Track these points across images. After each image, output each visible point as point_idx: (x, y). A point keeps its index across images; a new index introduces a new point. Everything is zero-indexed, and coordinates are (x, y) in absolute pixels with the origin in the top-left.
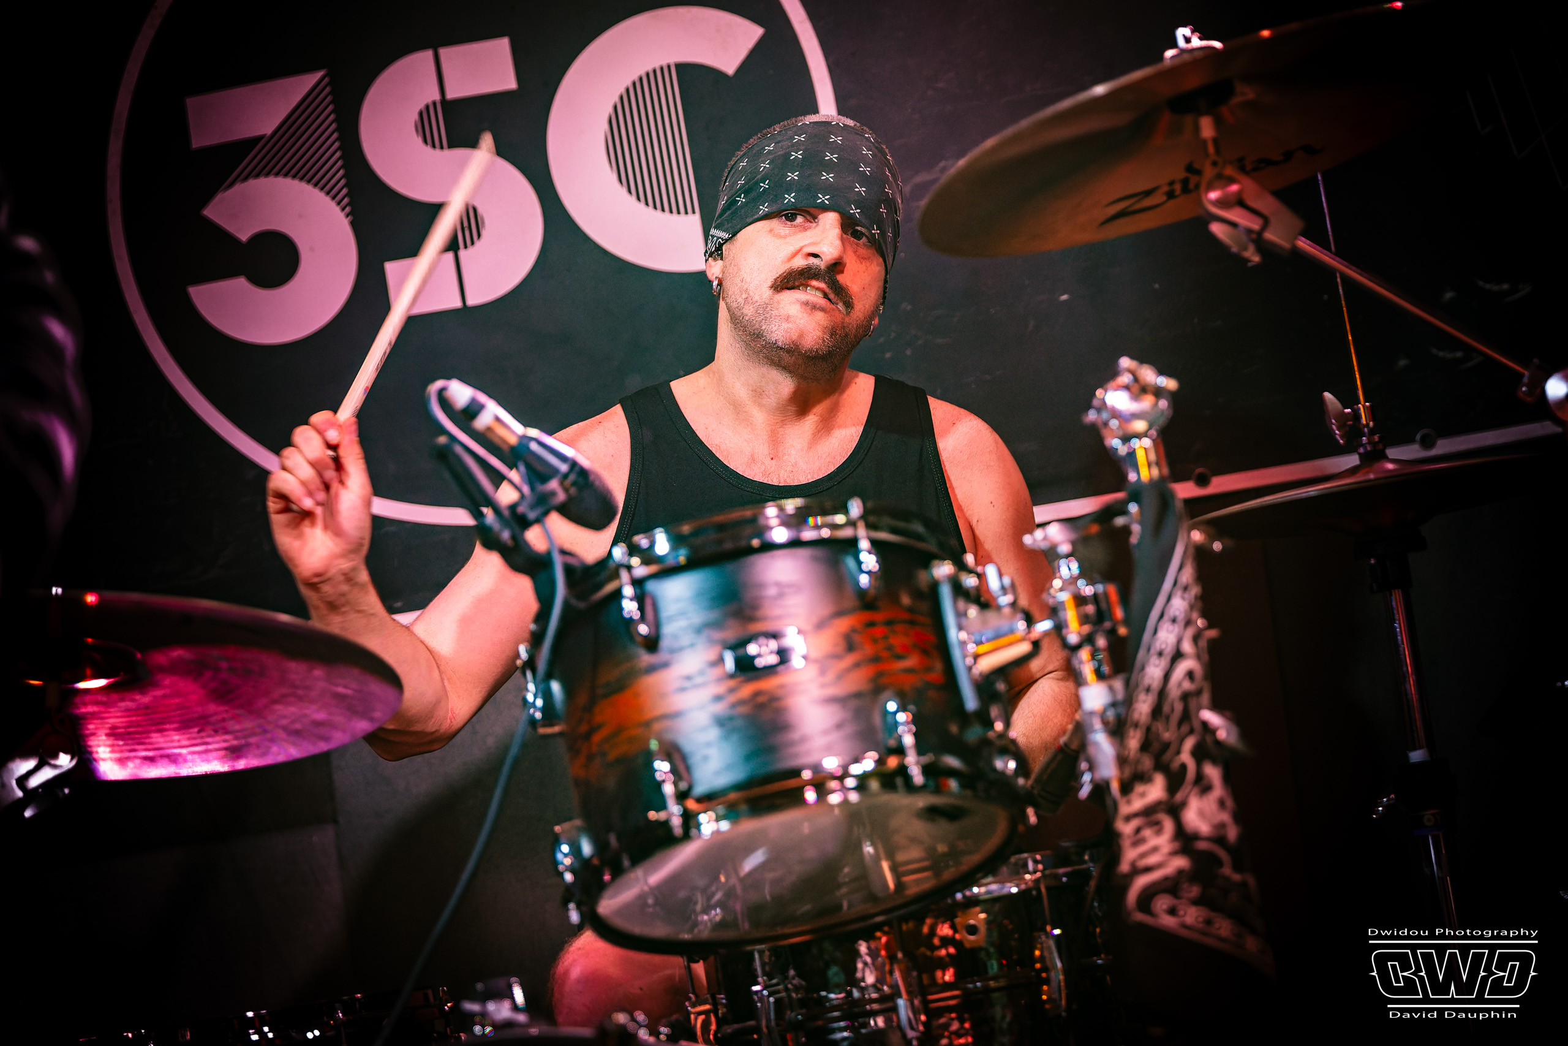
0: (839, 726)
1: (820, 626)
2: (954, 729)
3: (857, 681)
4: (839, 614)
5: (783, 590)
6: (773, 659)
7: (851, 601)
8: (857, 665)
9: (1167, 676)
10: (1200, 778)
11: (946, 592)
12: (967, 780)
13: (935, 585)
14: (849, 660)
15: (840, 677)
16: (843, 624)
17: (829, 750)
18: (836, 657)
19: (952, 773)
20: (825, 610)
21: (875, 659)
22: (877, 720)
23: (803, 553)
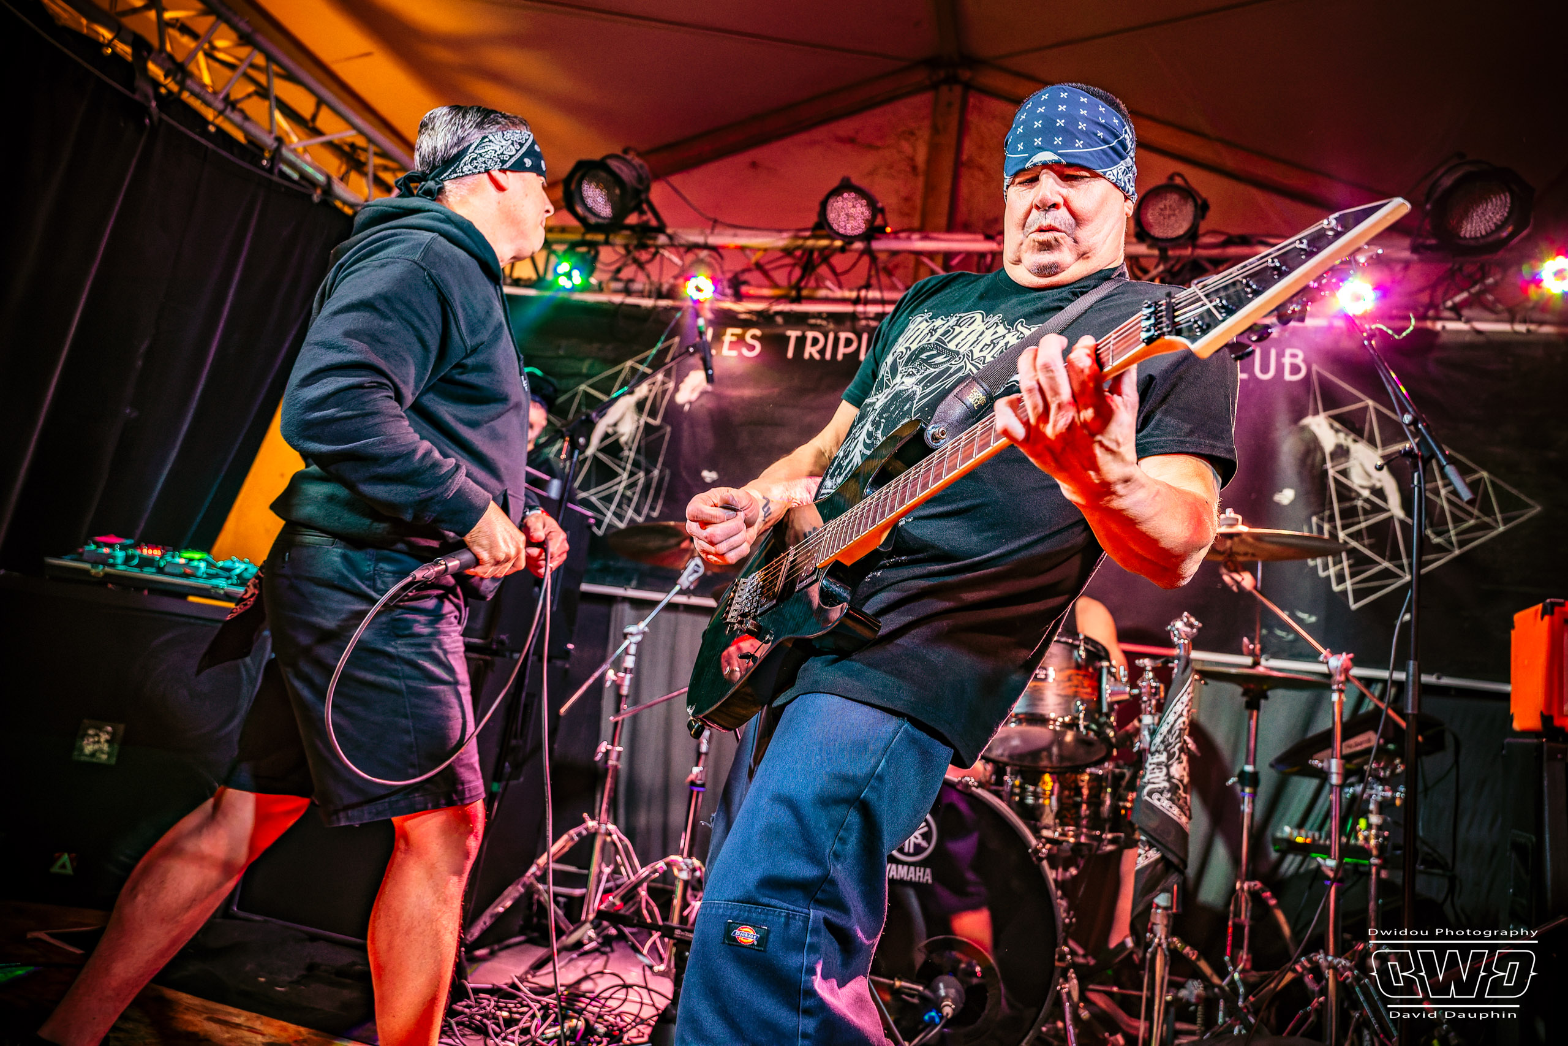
0: (1059, 704)
1: (1061, 670)
2: (1097, 716)
3: (1070, 691)
4: (1068, 668)
5: (1052, 655)
6: (1043, 677)
7: (1073, 665)
8: (1070, 686)
9: (1175, 721)
10: (1179, 758)
11: (1105, 671)
12: (1096, 733)
13: (1102, 667)
14: (1068, 684)
15: (1064, 688)
16: (1068, 672)
17: (1054, 711)
18: (1063, 681)
19: (1093, 730)
20: (1064, 665)
21: (1077, 686)
22: (1072, 706)
23: (1062, 646)
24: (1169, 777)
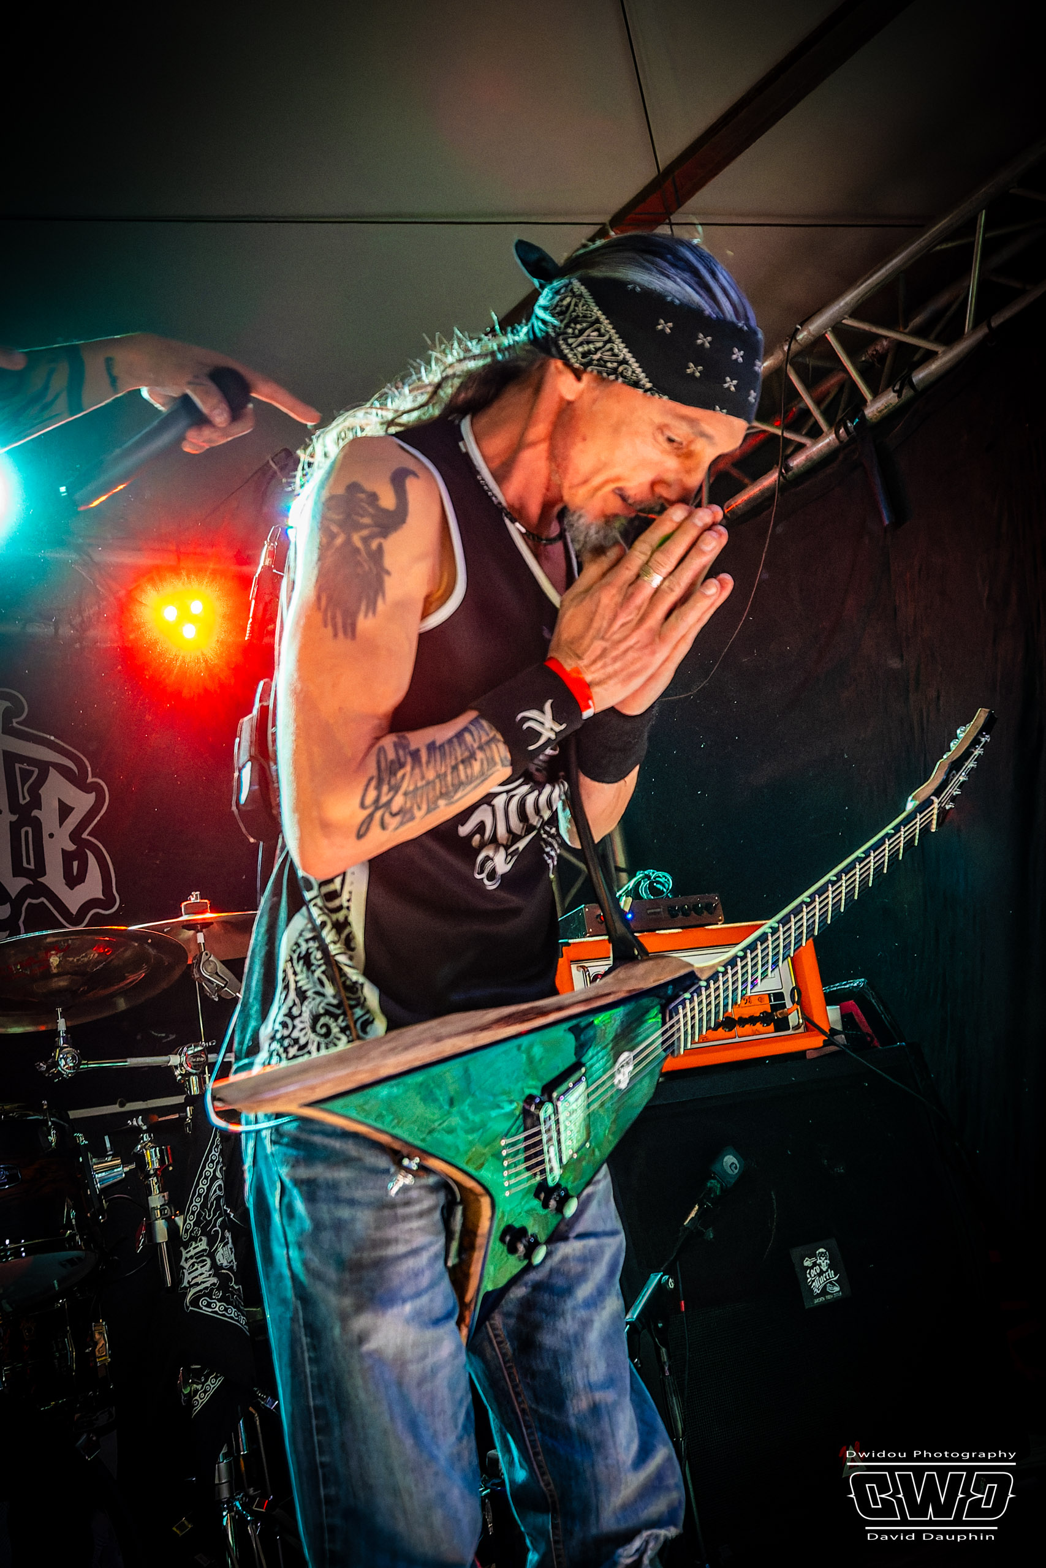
24: (216, 1268)
